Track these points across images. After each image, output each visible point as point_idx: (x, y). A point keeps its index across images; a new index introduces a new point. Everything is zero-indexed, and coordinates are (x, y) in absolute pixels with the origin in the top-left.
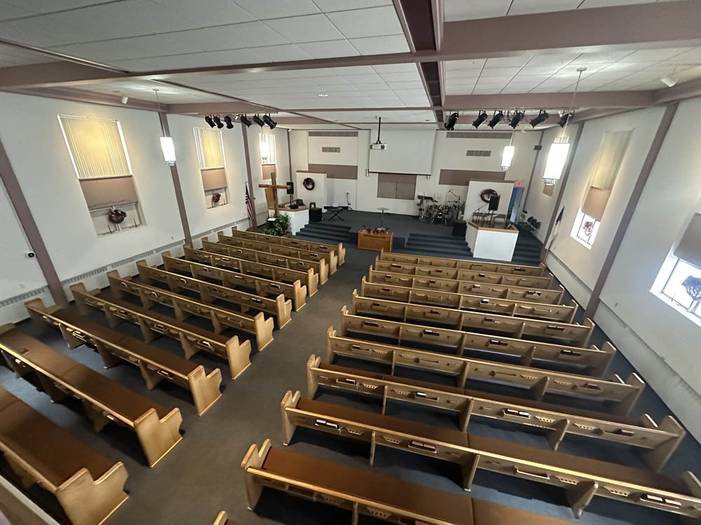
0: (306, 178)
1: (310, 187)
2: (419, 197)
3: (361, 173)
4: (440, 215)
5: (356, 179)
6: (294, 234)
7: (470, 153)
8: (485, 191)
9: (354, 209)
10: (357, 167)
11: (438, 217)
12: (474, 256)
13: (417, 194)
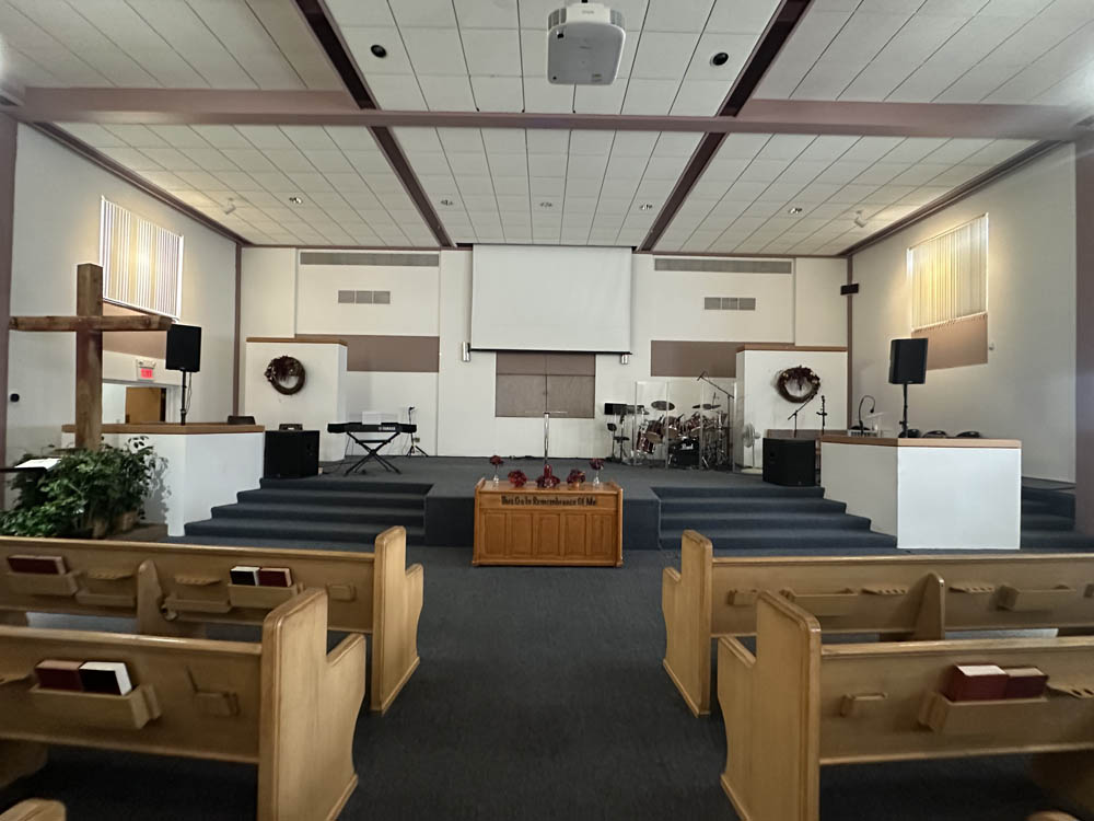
0: (279, 355)
1: (291, 383)
2: (609, 409)
3: (449, 354)
4: (688, 442)
5: (438, 371)
6: (175, 529)
7: (712, 303)
8: (788, 371)
9: (431, 453)
10: (438, 338)
11: (684, 447)
12: (899, 547)
13: (600, 402)
